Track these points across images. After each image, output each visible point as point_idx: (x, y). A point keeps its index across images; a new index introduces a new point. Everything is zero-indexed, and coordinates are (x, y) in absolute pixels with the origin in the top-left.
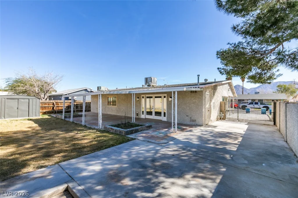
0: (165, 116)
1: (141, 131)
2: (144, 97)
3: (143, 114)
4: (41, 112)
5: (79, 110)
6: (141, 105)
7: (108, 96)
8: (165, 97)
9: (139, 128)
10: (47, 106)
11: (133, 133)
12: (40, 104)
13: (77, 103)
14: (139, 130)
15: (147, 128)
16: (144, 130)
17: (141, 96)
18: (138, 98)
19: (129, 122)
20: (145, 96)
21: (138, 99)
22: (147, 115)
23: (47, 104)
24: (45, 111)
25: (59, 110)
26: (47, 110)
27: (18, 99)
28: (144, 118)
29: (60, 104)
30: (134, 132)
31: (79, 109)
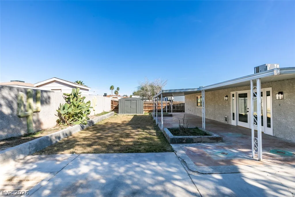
0: (269, 126)
1: (198, 142)
2: (235, 95)
3: (234, 119)
4: (144, 110)
5: (175, 111)
6: (230, 106)
7: (197, 96)
8: (268, 95)
9: (195, 139)
10: (151, 106)
11: (184, 143)
12: (143, 104)
13: (174, 104)
14: (195, 141)
15: (211, 141)
16: (204, 142)
17: (230, 94)
18: (227, 96)
19: (197, 128)
20: (236, 93)
21: (226, 98)
22: (239, 121)
23: (151, 104)
24: (150, 110)
25: (159, 109)
26: (151, 109)
27: (131, 100)
28: (235, 125)
29: (160, 104)
30: (184, 141)
31: (175, 109)
